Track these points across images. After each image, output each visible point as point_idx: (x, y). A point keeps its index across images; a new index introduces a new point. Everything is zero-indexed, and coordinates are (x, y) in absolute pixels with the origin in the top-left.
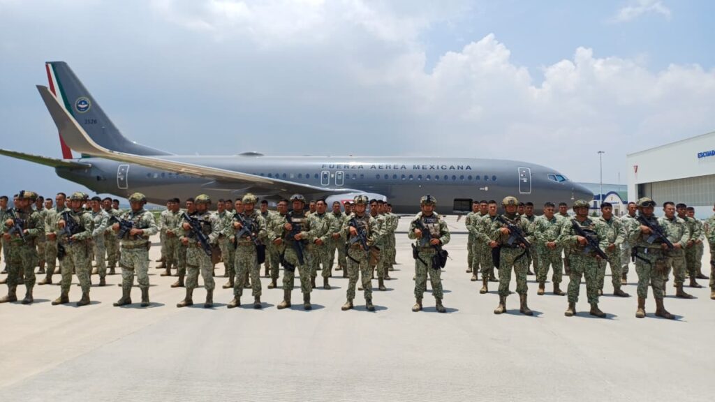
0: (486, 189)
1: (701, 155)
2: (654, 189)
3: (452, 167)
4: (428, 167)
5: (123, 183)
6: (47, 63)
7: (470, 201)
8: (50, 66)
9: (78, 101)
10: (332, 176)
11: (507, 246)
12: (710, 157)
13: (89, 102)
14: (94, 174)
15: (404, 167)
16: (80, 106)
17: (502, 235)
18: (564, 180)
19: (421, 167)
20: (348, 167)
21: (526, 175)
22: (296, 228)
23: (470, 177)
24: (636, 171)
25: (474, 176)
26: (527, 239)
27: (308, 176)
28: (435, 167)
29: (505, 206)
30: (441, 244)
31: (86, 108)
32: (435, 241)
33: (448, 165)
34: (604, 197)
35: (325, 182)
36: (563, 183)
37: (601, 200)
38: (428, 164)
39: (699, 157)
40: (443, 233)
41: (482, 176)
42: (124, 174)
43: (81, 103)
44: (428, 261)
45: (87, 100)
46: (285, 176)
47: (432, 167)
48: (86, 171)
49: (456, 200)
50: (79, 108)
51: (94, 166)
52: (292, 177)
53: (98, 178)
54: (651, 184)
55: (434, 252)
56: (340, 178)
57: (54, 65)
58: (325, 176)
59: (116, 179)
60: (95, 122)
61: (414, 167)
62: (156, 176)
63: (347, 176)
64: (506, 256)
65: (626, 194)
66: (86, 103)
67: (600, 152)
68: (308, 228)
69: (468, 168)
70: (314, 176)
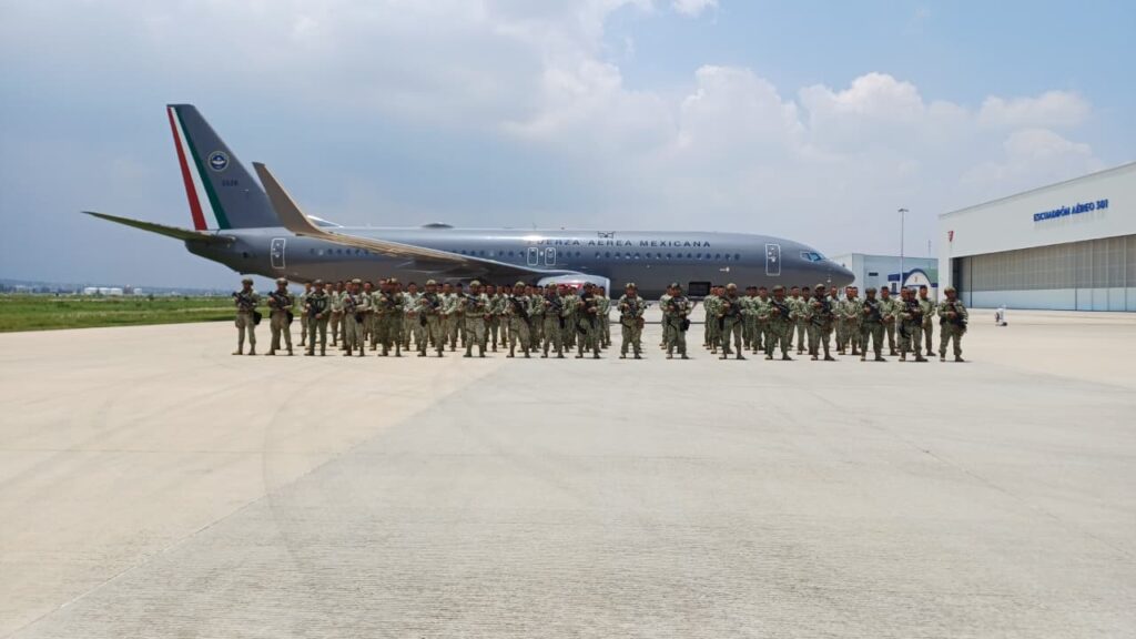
0: (728, 269)
1: (1038, 217)
2: (975, 266)
3: (687, 244)
4: (659, 243)
5: (278, 262)
6: (169, 106)
7: (708, 285)
8: (173, 109)
9: (211, 156)
10: (542, 254)
11: (729, 316)
12: (1049, 220)
13: (227, 158)
14: (240, 250)
15: (628, 243)
16: (215, 162)
17: (725, 308)
18: (819, 259)
19: (649, 243)
20: (561, 243)
21: (775, 254)
22: (588, 305)
23: (708, 256)
24: (951, 240)
25: (713, 254)
26: (742, 311)
27: (511, 254)
28: (667, 243)
29: (728, 290)
30: (685, 315)
31: (223, 165)
32: (682, 313)
33: (683, 240)
34: (906, 276)
35: (533, 261)
36: (818, 262)
37: (901, 281)
38: (658, 240)
39: (1035, 220)
40: (687, 308)
41: (723, 255)
42: (279, 250)
43: (215, 159)
44: (677, 326)
45: (224, 154)
46: (482, 254)
47: (663, 244)
48: (229, 246)
49: (691, 283)
50: (214, 165)
51: (239, 240)
52: (492, 255)
53: (245, 255)
54: (971, 257)
55: (682, 320)
56: (550, 256)
57: (179, 108)
58: (533, 254)
59: (269, 255)
60: (236, 183)
61: (642, 243)
62: (321, 253)
63: (560, 254)
64: (728, 322)
65: (935, 272)
66: (223, 159)
67: (901, 210)
68: (596, 305)
69: (707, 244)
70: (521, 252)
